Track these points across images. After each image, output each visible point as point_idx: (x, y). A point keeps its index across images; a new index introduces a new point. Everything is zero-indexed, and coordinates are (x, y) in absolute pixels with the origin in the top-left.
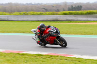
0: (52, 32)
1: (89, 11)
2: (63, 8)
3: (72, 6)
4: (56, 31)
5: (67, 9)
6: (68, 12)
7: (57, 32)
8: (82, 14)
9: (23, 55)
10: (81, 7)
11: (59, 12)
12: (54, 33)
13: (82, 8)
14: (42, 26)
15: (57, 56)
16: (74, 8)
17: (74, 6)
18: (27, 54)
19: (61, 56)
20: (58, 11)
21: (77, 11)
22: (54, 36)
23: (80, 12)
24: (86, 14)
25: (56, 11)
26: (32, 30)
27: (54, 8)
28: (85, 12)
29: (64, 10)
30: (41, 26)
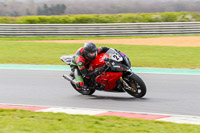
0: (112, 61)
1: (79, 16)
2: (27, 10)
3: (45, 6)
4: (121, 59)
5: (35, 11)
6: (36, 17)
7: (124, 62)
8: (66, 22)
10: (64, 7)
11: (18, 18)
12: (117, 63)
13: (67, 10)
14: (91, 49)
15: (14, 110)
16: (50, 9)
17: (49, 6)
19: (22, 111)
20: (17, 14)
21: (57, 17)
22: (116, 71)
23: (61, 17)
24: (74, 22)
25: (12, 15)
26: (63, 57)
27: (9, 9)
28: (72, 18)
29: (29, 14)
30: (86, 49)
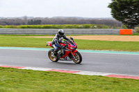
10: (40, 21)
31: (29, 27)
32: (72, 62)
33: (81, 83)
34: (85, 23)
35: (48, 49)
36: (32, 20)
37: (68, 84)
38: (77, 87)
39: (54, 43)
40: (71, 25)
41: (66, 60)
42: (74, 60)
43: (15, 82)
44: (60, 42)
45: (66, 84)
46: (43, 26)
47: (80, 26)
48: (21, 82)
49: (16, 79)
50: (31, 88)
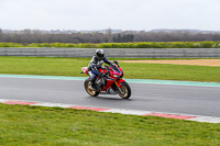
9: (34, 107)
10: (132, 36)
18: (39, 107)
27: (93, 38)
31: (114, 47)
32: (118, 96)
33: (198, 136)
34: (204, 40)
35: (84, 79)
36: (119, 35)
37: (178, 136)
38: (192, 141)
39: (90, 69)
40: (181, 43)
41: (109, 93)
42: (120, 94)
43: (94, 131)
44: (99, 68)
45: (174, 137)
46: (136, 44)
47: (195, 44)
48: (103, 132)
49: (96, 127)
50: (119, 142)
